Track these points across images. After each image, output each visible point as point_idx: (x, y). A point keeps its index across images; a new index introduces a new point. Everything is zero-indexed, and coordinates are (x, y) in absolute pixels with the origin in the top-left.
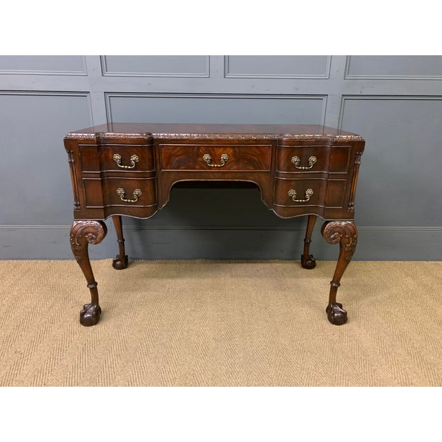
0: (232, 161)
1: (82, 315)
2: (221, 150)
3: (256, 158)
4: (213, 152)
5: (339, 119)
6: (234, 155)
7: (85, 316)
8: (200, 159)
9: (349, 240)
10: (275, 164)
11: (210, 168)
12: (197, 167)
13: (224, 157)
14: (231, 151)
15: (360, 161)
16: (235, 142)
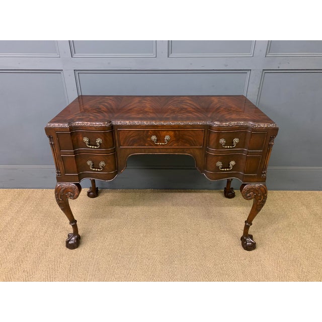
0: (173, 141)
1: (67, 242)
2: (165, 132)
3: (191, 138)
4: (159, 135)
5: (259, 88)
6: (175, 136)
7: (70, 243)
8: (149, 139)
9: (261, 197)
10: (206, 143)
11: (157, 145)
12: (147, 145)
13: (167, 137)
14: (172, 133)
15: (273, 142)
16: (175, 127)
